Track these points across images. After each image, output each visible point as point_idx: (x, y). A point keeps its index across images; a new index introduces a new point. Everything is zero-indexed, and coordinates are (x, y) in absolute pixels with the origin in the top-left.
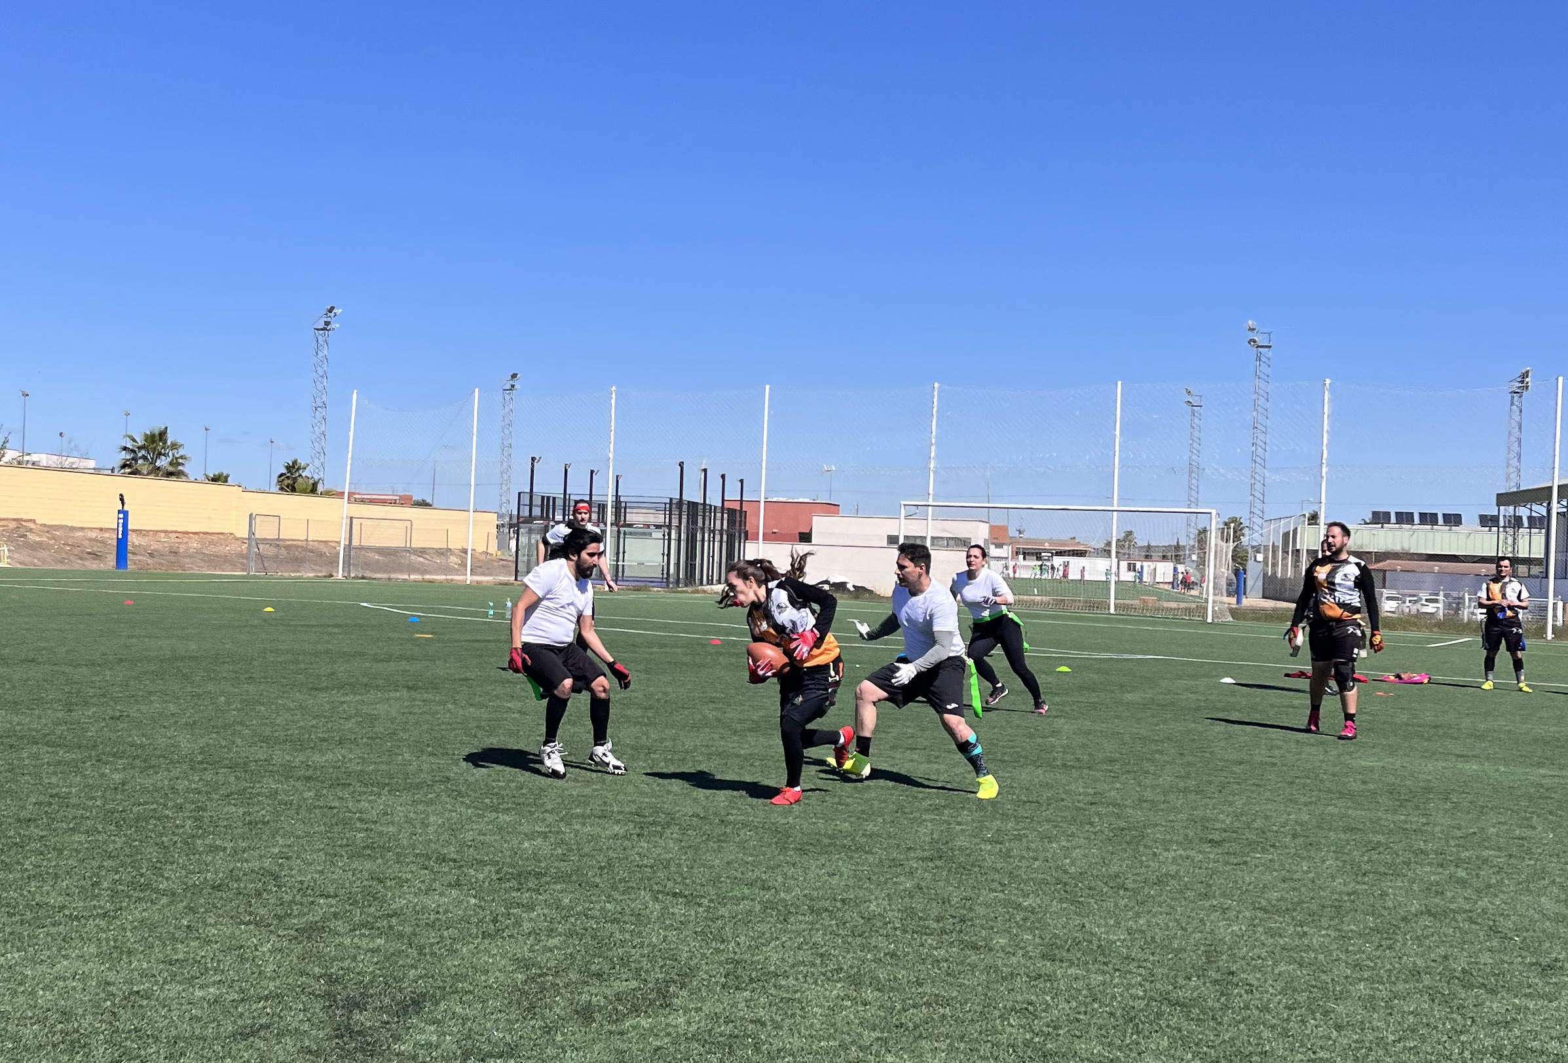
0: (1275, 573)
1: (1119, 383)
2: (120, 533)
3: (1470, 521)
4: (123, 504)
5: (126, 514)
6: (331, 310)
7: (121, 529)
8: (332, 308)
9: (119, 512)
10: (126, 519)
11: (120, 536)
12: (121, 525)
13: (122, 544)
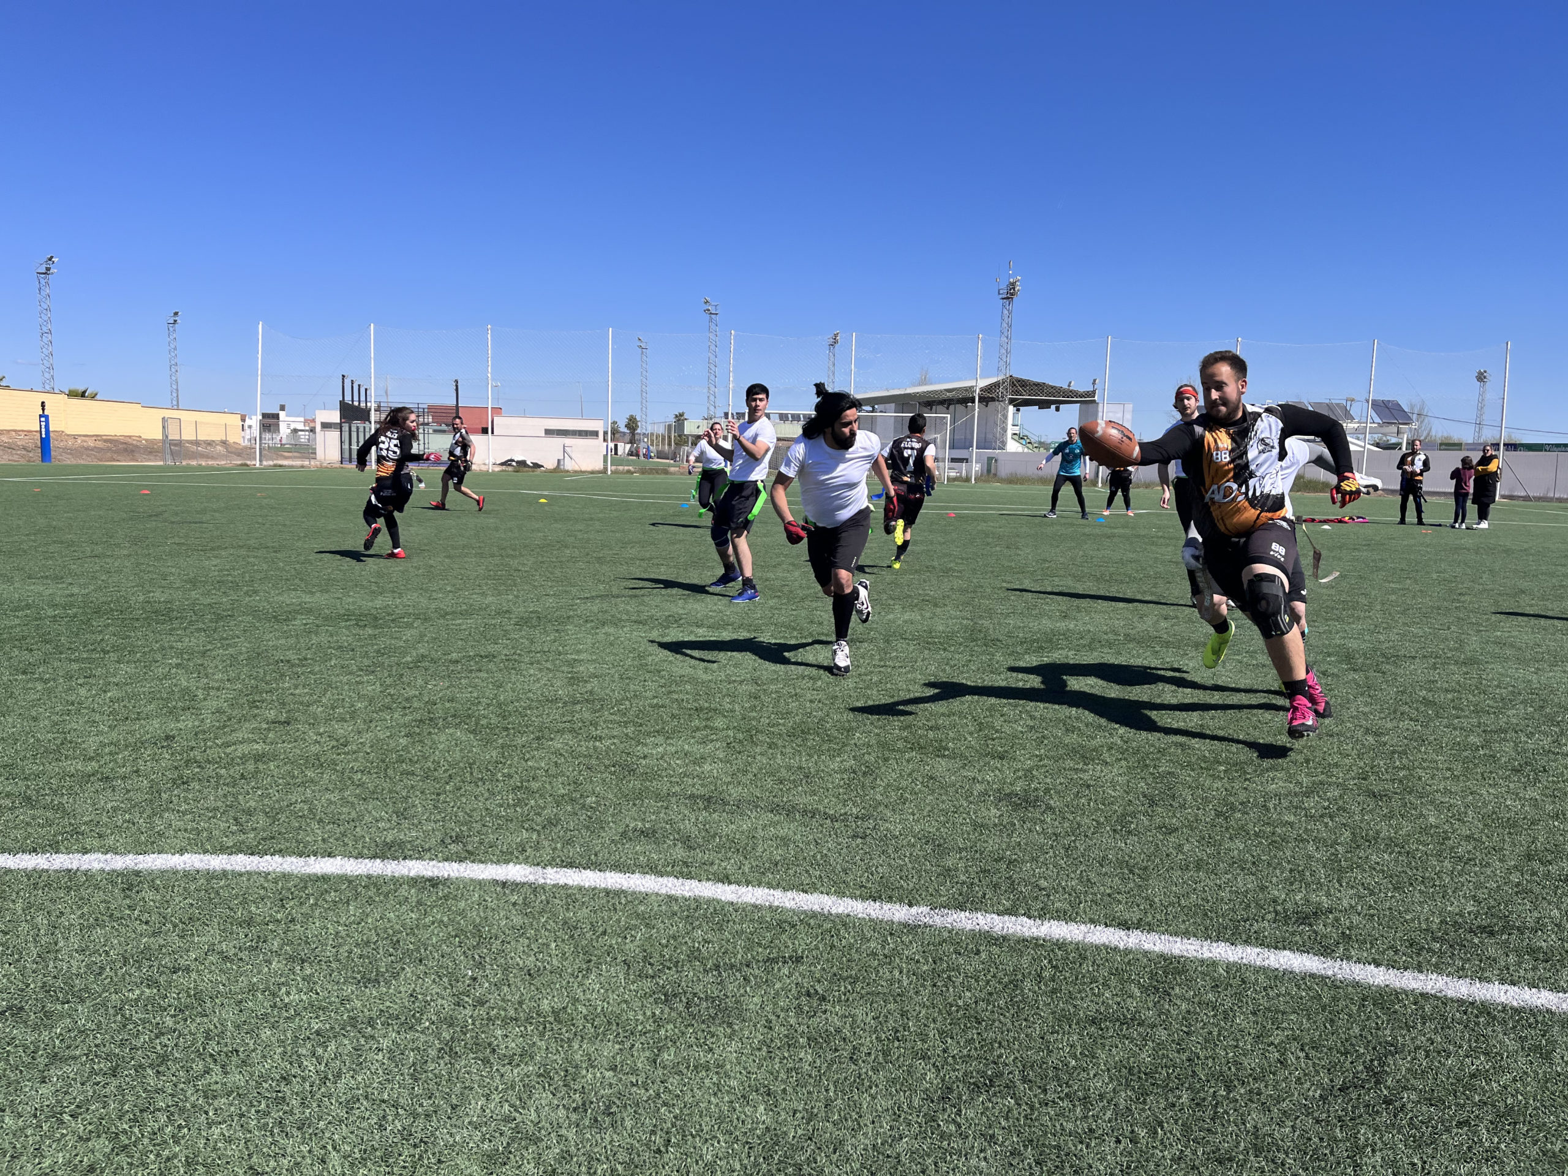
2: (43, 433)
4: (43, 410)
5: (47, 417)
6: (50, 259)
7: (43, 430)
8: (52, 257)
9: (41, 416)
10: (47, 422)
11: (44, 436)
12: (43, 427)
13: (45, 444)
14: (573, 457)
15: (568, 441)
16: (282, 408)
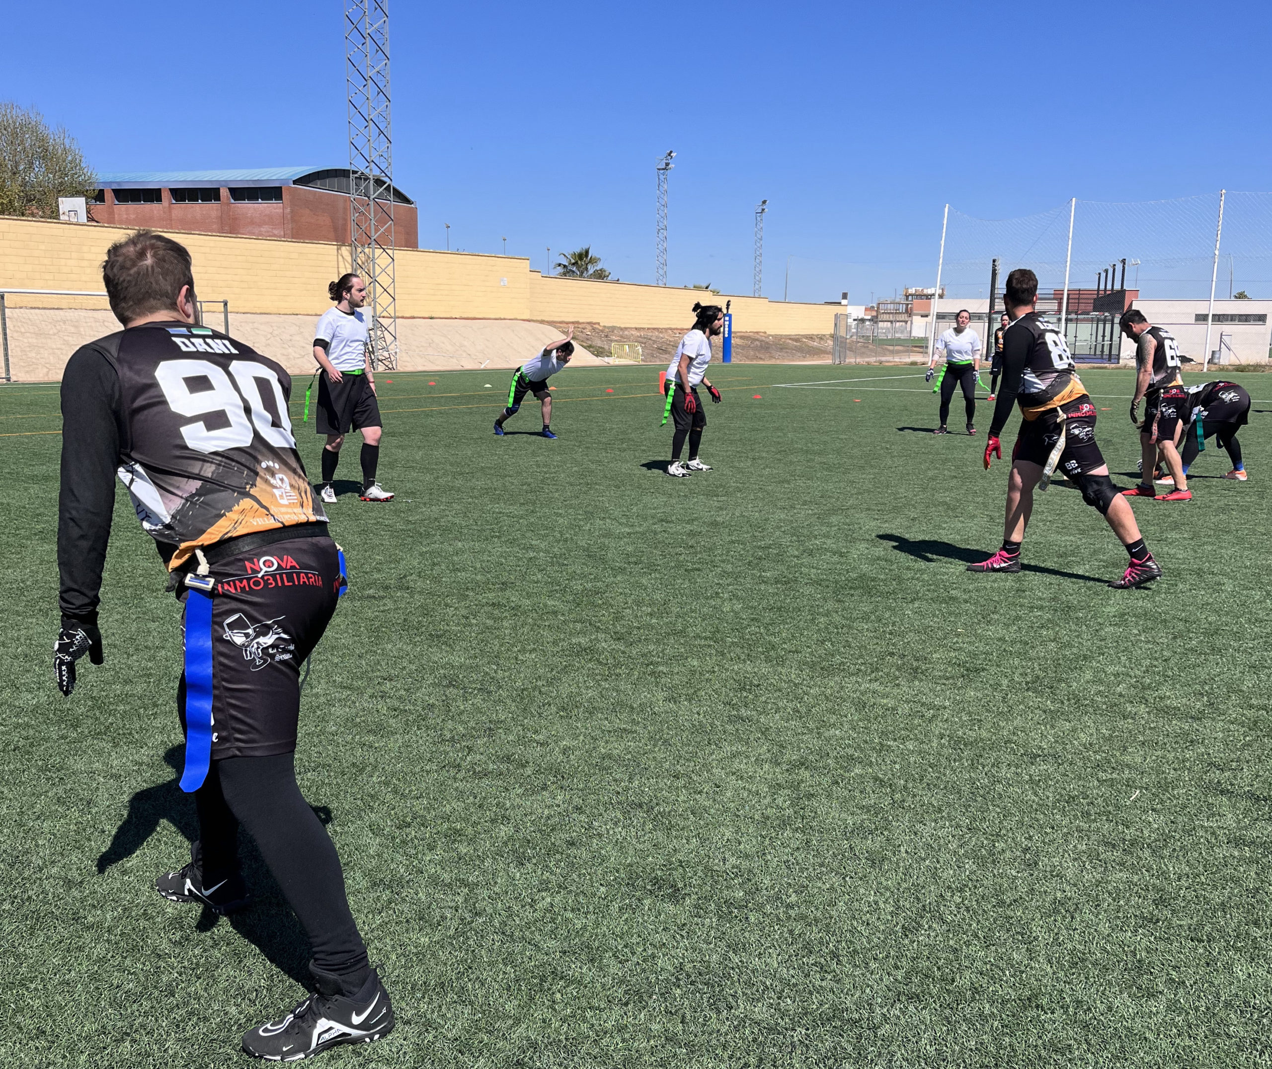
6: (669, 155)
8: (671, 152)
13: (727, 342)
14: (1232, 347)
15: (1227, 328)
16: (845, 296)
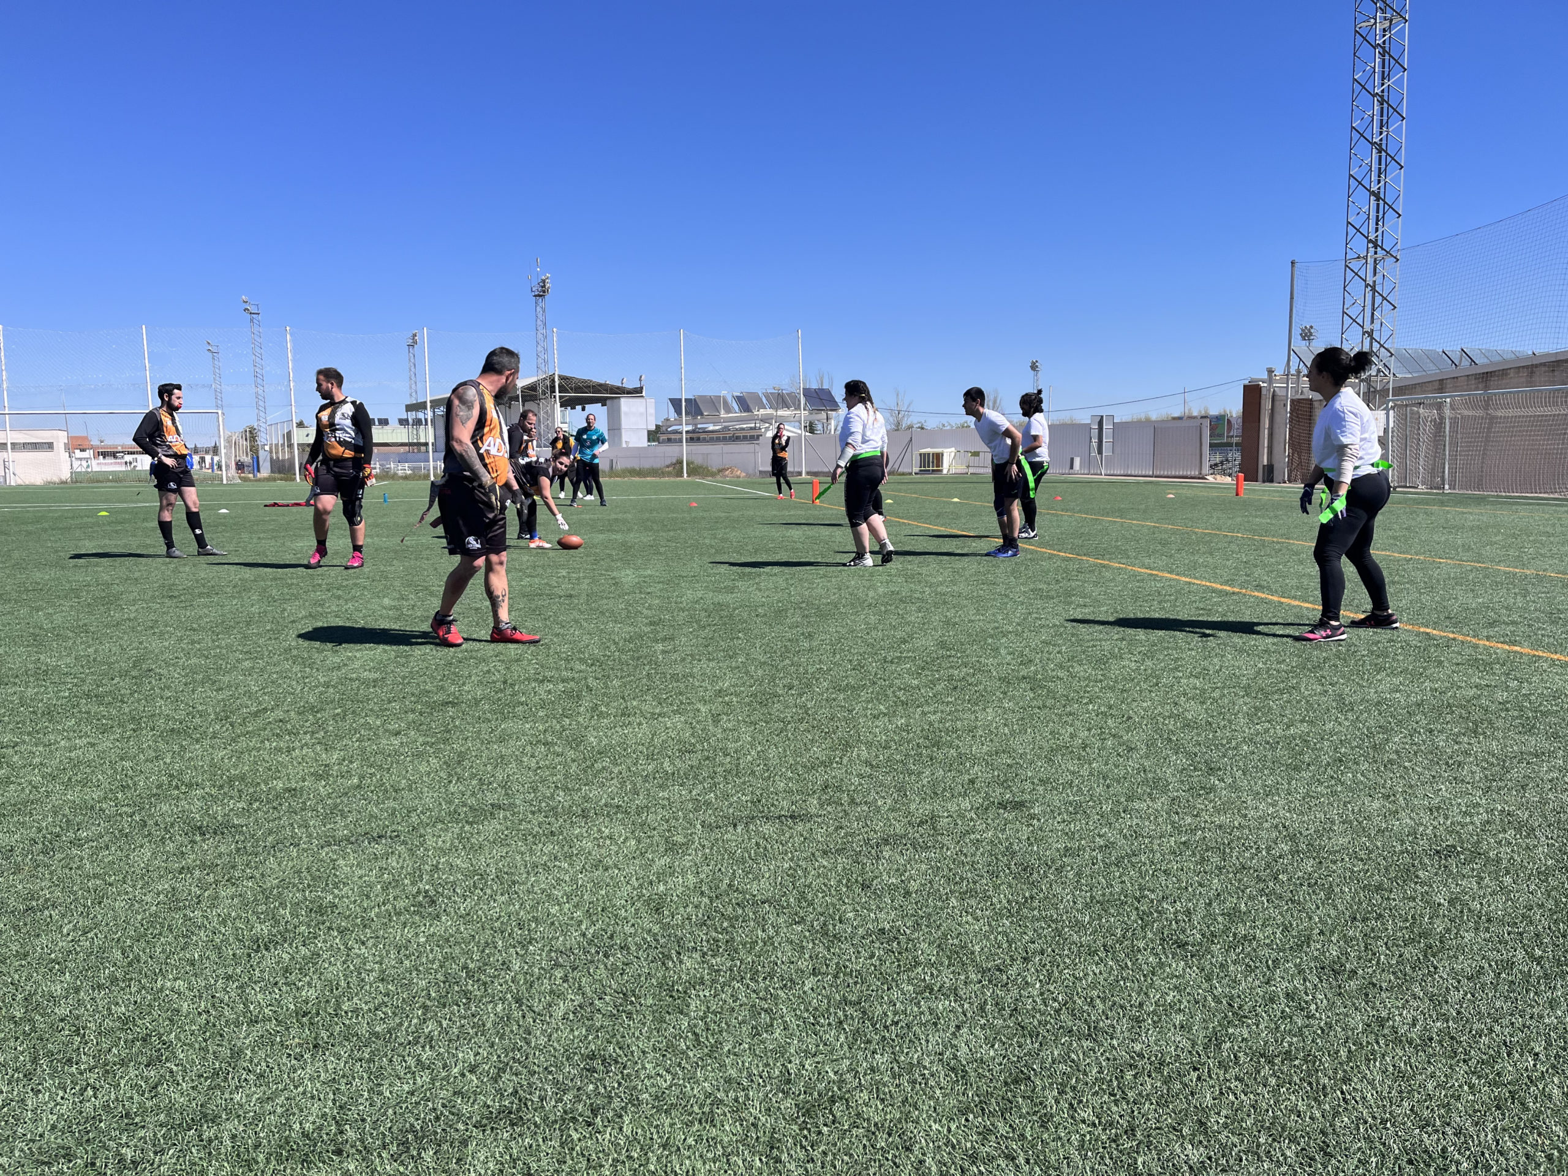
0: (278, 458)
1: (144, 327)
3: (394, 422)
